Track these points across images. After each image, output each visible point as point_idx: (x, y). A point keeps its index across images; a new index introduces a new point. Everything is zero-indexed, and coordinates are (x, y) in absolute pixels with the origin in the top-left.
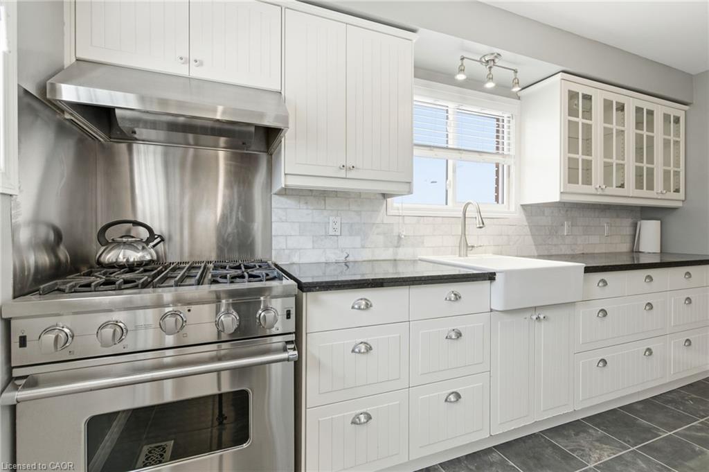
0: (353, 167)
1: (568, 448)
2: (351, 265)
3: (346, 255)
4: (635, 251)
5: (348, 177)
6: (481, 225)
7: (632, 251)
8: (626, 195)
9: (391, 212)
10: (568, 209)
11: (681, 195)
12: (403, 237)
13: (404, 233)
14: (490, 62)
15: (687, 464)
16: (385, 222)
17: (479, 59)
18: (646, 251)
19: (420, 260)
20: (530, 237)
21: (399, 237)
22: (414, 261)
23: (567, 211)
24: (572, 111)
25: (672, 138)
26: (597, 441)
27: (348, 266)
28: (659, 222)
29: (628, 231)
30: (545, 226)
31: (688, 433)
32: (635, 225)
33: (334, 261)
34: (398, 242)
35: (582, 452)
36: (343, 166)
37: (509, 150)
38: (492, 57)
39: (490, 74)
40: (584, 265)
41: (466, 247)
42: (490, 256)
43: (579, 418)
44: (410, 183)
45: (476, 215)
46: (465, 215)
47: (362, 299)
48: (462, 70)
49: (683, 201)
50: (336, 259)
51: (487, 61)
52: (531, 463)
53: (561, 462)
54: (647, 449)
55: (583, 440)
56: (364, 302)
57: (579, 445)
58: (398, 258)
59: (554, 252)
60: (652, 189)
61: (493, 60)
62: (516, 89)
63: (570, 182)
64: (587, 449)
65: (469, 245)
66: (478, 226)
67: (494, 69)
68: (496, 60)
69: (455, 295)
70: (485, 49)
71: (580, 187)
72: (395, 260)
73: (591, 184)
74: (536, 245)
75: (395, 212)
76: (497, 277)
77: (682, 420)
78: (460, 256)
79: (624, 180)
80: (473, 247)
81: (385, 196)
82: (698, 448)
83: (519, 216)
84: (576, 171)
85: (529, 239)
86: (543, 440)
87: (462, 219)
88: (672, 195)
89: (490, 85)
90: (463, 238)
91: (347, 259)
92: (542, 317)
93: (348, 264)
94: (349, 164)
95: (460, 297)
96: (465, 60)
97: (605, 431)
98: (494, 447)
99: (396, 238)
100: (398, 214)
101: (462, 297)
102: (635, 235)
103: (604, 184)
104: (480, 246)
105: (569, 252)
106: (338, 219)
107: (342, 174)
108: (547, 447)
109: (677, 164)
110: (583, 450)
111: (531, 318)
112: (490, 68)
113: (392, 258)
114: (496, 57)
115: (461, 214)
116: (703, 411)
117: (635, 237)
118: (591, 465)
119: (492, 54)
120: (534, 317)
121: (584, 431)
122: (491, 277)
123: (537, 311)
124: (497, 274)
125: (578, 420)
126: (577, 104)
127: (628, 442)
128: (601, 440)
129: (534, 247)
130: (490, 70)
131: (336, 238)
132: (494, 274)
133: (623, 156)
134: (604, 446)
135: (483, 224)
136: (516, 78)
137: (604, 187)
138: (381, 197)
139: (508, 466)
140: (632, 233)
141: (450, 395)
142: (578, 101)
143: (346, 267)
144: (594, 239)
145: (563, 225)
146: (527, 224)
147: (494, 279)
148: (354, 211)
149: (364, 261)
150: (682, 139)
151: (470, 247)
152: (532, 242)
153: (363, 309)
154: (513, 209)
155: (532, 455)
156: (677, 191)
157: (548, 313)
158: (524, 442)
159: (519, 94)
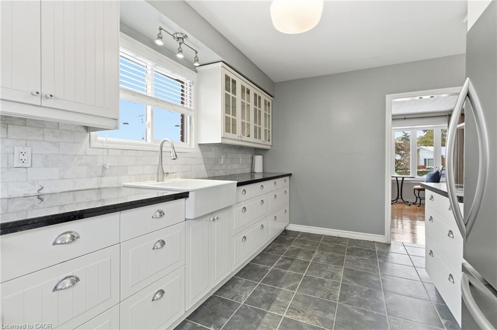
0: (51, 96)
1: (230, 298)
2: (45, 198)
3: (40, 188)
4: (253, 173)
5: (43, 105)
6: (175, 157)
7: (251, 172)
8: (250, 141)
9: (94, 144)
10: (223, 147)
11: (270, 143)
12: (107, 167)
13: (109, 164)
14: (181, 39)
15: (280, 281)
16: (88, 153)
17: (172, 34)
18: (257, 172)
19: (124, 186)
20: (204, 166)
21: (104, 168)
22: (119, 188)
23: (223, 149)
24: (227, 89)
25: (267, 113)
26: (243, 286)
27: (42, 200)
28: (262, 156)
29: (250, 161)
30: (212, 158)
31: (278, 265)
32: (252, 158)
33: (22, 195)
34: (102, 172)
35: (237, 297)
36: (38, 93)
37: (190, 105)
38: (181, 36)
39: (180, 48)
40: (236, 182)
41: (163, 174)
42: (179, 180)
43: (233, 276)
44: (116, 119)
45: (172, 150)
46: (162, 149)
47: (66, 233)
48: (160, 38)
49: (271, 146)
50: (25, 193)
51: (178, 38)
52: (211, 318)
53: (227, 309)
54: (265, 280)
55: (237, 289)
56: (69, 236)
57: (235, 293)
58: (102, 186)
59: (217, 175)
60: (260, 139)
61: (183, 39)
62: (197, 64)
63: (226, 131)
64: (239, 294)
65: (165, 172)
66: (172, 158)
67: (183, 45)
68: (185, 40)
69: (160, 212)
70: (177, 28)
71: (231, 135)
72: (100, 188)
73: (236, 134)
74: (207, 171)
75: (100, 145)
76: (190, 195)
77: (275, 258)
78: (158, 181)
79: (249, 133)
80: (168, 173)
81: (87, 129)
82: (283, 271)
83: (198, 151)
84: (229, 126)
85: (203, 167)
86: (216, 299)
87: (159, 154)
88: (267, 143)
89: (180, 56)
90: (160, 167)
91: (40, 192)
92: (216, 218)
93: (40, 197)
94: (46, 91)
95: (164, 214)
96: (162, 31)
97: (246, 278)
98: (187, 318)
99: (101, 168)
100: (102, 147)
101: (165, 213)
102: (252, 164)
103: (242, 134)
104: (173, 173)
105: (224, 174)
106: (28, 150)
107: (36, 100)
108: (219, 303)
109: (269, 128)
110: (238, 295)
111: (210, 220)
112: (180, 43)
113: (97, 187)
114: (184, 37)
115: (158, 149)
116: (282, 251)
117: (252, 165)
118: (242, 303)
119: (182, 34)
120: (212, 219)
121: (237, 283)
122: (185, 195)
123: (212, 215)
124: (190, 193)
125: (233, 277)
126: (230, 84)
127: (256, 281)
128: (245, 285)
129: (206, 172)
130: (180, 45)
131: (25, 170)
132: (188, 193)
133: (249, 119)
134: (247, 288)
135: (176, 156)
136: (196, 57)
137: (242, 136)
138: (83, 130)
139: (198, 328)
140: (251, 162)
141: (156, 294)
142: (230, 82)
143: (40, 201)
144: (235, 166)
145: (221, 158)
146: (201, 157)
147: (188, 197)
148: (50, 142)
149: (64, 192)
150: (271, 114)
151: (165, 173)
152: (204, 169)
153: (68, 243)
154: (193, 146)
155: (211, 312)
156: (269, 141)
157: (219, 215)
158: (206, 306)
159: (197, 68)
